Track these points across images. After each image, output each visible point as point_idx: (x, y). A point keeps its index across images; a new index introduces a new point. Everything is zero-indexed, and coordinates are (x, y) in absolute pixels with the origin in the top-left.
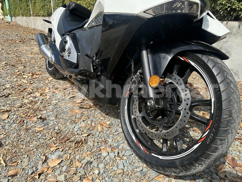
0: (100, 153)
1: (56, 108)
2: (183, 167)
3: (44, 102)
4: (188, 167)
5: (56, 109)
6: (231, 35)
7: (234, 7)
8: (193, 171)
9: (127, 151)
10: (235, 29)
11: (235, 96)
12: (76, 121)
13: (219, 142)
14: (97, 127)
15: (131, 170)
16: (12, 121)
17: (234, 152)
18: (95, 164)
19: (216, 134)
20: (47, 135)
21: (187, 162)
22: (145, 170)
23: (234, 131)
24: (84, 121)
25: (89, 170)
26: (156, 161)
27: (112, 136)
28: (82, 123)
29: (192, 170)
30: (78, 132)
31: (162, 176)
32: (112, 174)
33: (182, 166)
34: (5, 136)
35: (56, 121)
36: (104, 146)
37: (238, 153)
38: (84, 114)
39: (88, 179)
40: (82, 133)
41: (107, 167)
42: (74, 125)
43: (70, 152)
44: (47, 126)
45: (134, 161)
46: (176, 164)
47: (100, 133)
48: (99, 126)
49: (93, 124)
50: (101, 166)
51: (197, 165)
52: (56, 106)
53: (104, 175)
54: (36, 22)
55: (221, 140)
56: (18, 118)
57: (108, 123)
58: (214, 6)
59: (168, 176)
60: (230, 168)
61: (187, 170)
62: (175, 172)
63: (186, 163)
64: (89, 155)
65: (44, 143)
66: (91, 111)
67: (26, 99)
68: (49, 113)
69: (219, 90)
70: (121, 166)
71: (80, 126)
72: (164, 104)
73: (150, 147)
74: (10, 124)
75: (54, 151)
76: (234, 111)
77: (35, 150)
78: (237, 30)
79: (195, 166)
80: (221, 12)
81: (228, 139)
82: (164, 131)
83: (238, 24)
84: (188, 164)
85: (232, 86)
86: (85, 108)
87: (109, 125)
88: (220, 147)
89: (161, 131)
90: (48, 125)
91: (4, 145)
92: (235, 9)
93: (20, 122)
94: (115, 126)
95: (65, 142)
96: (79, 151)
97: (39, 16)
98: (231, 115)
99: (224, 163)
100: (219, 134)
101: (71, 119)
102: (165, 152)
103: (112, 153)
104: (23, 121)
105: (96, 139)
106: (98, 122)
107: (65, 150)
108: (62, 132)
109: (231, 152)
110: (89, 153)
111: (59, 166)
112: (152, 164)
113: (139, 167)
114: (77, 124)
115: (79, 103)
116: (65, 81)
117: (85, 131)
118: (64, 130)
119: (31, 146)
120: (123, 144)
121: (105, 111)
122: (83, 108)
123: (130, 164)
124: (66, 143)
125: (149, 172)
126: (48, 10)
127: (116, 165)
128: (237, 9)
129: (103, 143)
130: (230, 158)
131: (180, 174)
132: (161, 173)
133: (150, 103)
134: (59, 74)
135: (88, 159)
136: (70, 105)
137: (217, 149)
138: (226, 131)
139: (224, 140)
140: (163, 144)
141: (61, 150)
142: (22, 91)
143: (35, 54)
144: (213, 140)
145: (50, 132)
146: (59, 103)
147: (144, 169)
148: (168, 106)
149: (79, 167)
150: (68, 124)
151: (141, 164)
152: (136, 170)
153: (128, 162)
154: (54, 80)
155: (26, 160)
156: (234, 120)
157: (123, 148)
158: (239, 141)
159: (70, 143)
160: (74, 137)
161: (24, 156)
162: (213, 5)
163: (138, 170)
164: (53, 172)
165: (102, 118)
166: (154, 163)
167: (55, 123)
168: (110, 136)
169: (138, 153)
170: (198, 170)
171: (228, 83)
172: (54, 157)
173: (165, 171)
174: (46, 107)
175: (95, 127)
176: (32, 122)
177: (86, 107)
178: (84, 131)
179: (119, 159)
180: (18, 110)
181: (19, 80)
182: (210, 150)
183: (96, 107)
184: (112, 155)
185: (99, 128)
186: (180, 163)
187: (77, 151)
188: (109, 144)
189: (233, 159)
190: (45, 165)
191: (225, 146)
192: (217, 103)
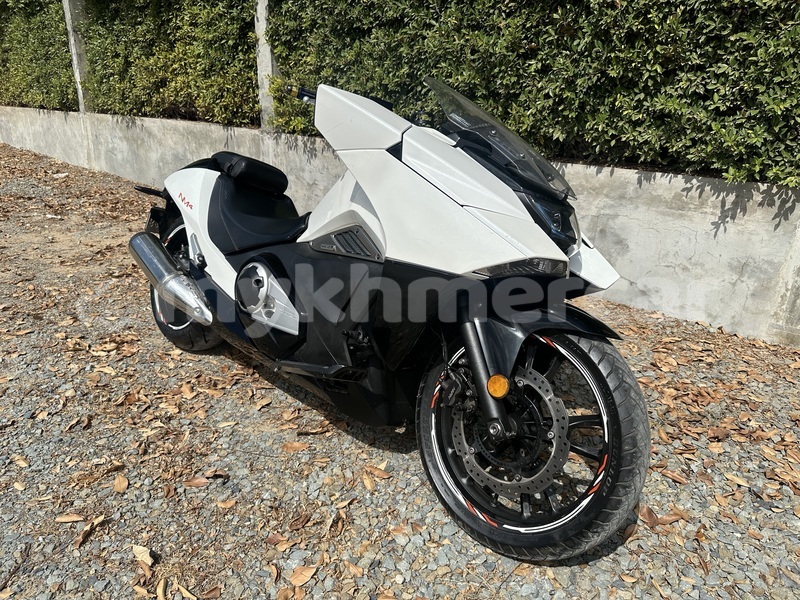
0: (390, 538)
1: (238, 442)
2: (567, 543)
3: (198, 430)
4: (576, 541)
5: (239, 444)
6: (624, 202)
7: (624, 139)
8: (585, 547)
9: (445, 528)
10: (632, 188)
11: (639, 411)
12: (306, 473)
13: (622, 491)
14: (359, 480)
15: (465, 563)
16: (146, 496)
17: (651, 497)
18: (388, 564)
19: (616, 477)
20: (251, 516)
21: (574, 532)
22: (492, 559)
23: (642, 469)
24: (322, 468)
25: (382, 579)
26: (515, 539)
27: (401, 496)
28: (322, 474)
29: (584, 545)
30: (322, 498)
31: (526, 565)
32: (430, 578)
33: (564, 541)
34: (152, 533)
35: (256, 477)
36: (393, 522)
37: (658, 498)
38: (315, 449)
39: (387, 597)
40: (332, 499)
41: (416, 566)
42: (305, 484)
43: (324, 546)
44: (239, 495)
45: (465, 545)
46: (553, 539)
47: (372, 494)
48: (365, 476)
49: (349, 474)
50: (403, 565)
51: (590, 534)
52: (237, 438)
53: (416, 583)
54: (11, 125)
55: (625, 487)
56: (156, 483)
57: (382, 466)
58: (578, 130)
59: (538, 564)
60: (646, 529)
61: (574, 546)
62: (553, 554)
63: (571, 533)
64: (369, 548)
65: (253, 537)
66: (329, 439)
67: (143, 427)
68: (226, 459)
69: (614, 403)
70: (443, 561)
71: (320, 482)
72: (519, 427)
73: (497, 512)
74: (144, 503)
75: (288, 551)
76: (639, 437)
77: (243, 556)
78: (636, 190)
79: (588, 537)
80: (596, 146)
81: (635, 485)
82: (525, 480)
83: (637, 176)
84: (576, 536)
85: (633, 394)
86: (312, 434)
87: (387, 470)
88: (623, 499)
89: (520, 480)
90: (240, 491)
91: (163, 555)
92: (626, 143)
93: (168, 493)
94: (401, 473)
95: (303, 527)
96: (344, 542)
97: (23, 105)
98: (635, 445)
99: (635, 522)
100: (621, 478)
101: (291, 468)
102: (529, 518)
103: (416, 537)
104: (176, 489)
105: (369, 510)
106: (358, 468)
107: (311, 545)
108: (283, 505)
109: (646, 498)
110: (365, 542)
111: (315, 582)
112: (507, 545)
113: (478, 556)
114: (310, 479)
115: (290, 421)
116: (220, 355)
117: (338, 495)
118: (285, 499)
119: (227, 547)
120: (433, 513)
121: (365, 436)
122: (307, 434)
123: (460, 552)
124: (307, 529)
125: (500, 562)
126: (62, 91)
127: (431, 560)
128: (632, 143)
129: (389, 517)
130: (645, 510)
131: (564, 556)
132: (523, 561)
133: (494, 428)
134: (206, 342)
135: (369, 556)
136: (269, 429)
137: (619, 502)
138: (630, 471)
139: (629, 487)
140: (521, 503)
141: (302, 545)
142: (122, 404)
143: (77, 264)
144: (613, 489)
145: (256, 507)
146: (240, 428)
147: (489, 557)
148: (526, 428)
149: (359, 575)
150: (288, 482)
151: (481, 549)
152: (474, 562)
153: (453, 548)
154: (189, 356)
155: (234, 581)
156: (641, 452)
157: (434, 520)
158: (660, 470)
159: (315, 528)
160: (318, 511)
161: (223, 573)
162: (576, 129)
163: (479, 561)
164: (308, 596)
165: (365, 456)
166: (510, 542)
167: (255, 482)
168: (397, 498)
169: (475, 527)
170: (593, 543)
171: (626, 391)
172: (294, 563)
173: (534, 555)
174: (211, 443)
175: (355, 481)
176: (196, 490)
177: (314, 431)
178: (334, 495)
179: (435, 545)
180: (142, 462)
181: (88, 368)
182: (609, 506)
183: (339, 428)
184: (418, 539)
185: (368, 483)
186: (560, 537)
187: (339, 542)
188: (403, 517)
189: (650, 512)
190: (282, 585)
191: (631, 496)
192: (613, 425)
